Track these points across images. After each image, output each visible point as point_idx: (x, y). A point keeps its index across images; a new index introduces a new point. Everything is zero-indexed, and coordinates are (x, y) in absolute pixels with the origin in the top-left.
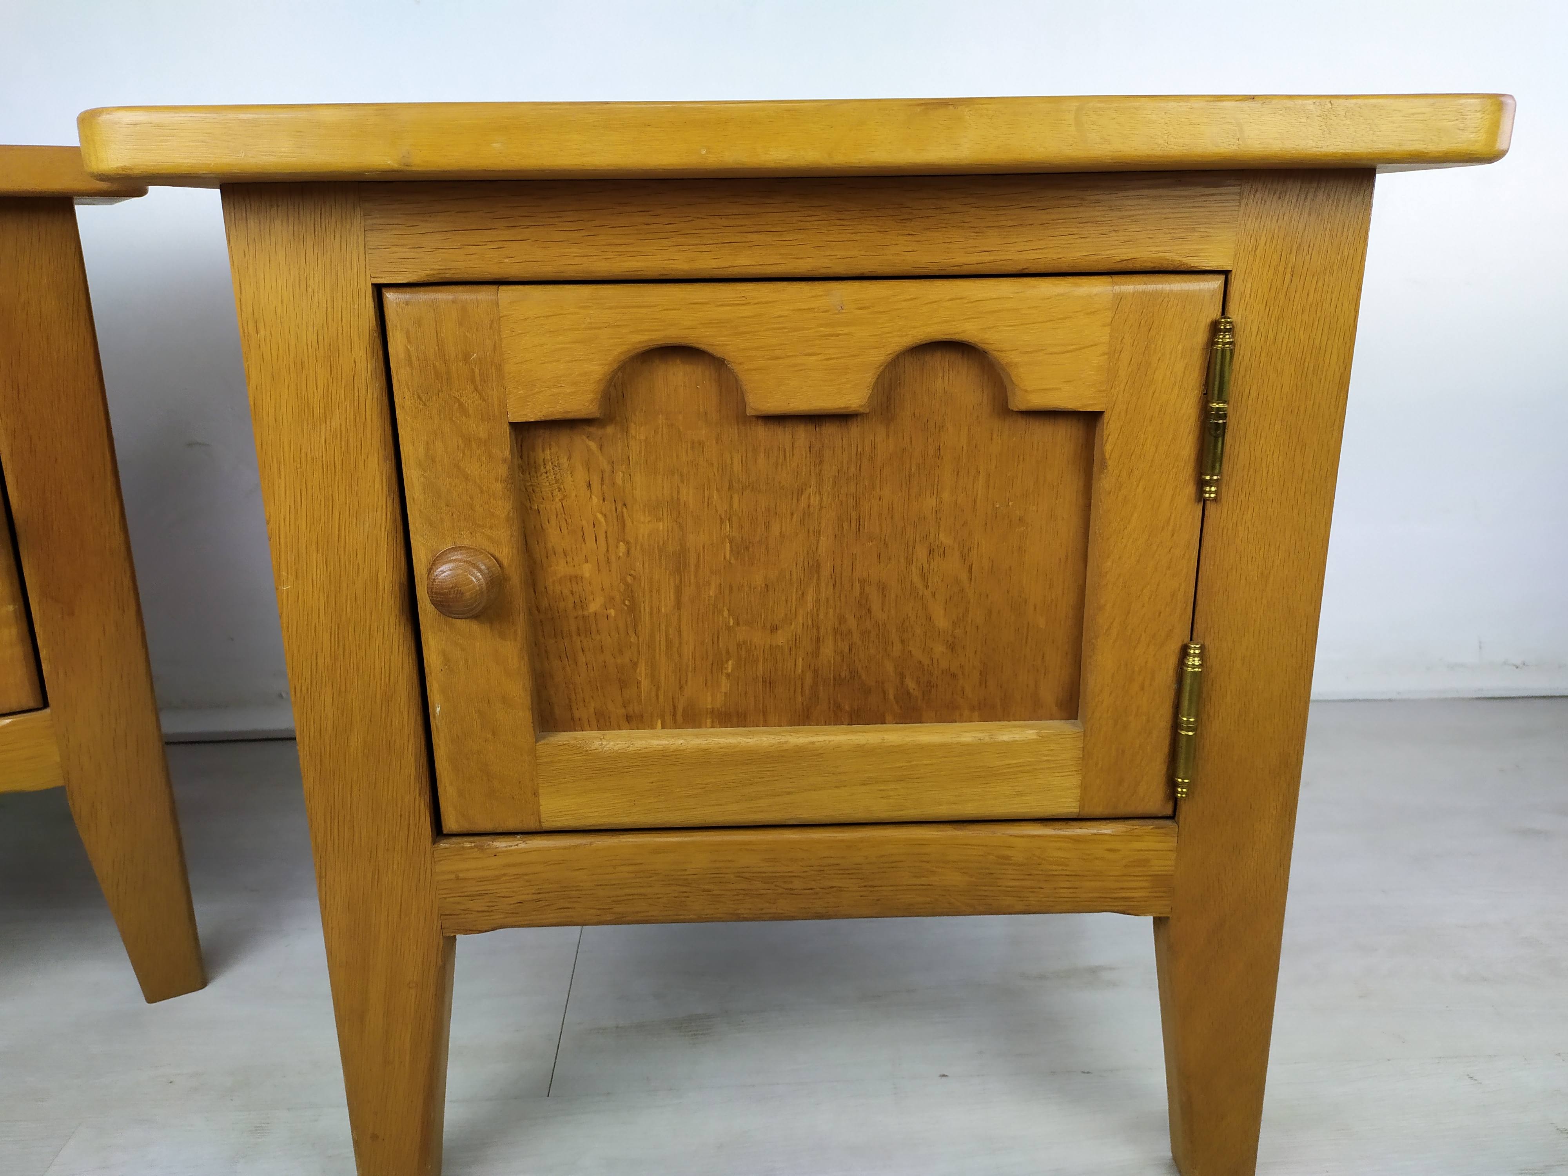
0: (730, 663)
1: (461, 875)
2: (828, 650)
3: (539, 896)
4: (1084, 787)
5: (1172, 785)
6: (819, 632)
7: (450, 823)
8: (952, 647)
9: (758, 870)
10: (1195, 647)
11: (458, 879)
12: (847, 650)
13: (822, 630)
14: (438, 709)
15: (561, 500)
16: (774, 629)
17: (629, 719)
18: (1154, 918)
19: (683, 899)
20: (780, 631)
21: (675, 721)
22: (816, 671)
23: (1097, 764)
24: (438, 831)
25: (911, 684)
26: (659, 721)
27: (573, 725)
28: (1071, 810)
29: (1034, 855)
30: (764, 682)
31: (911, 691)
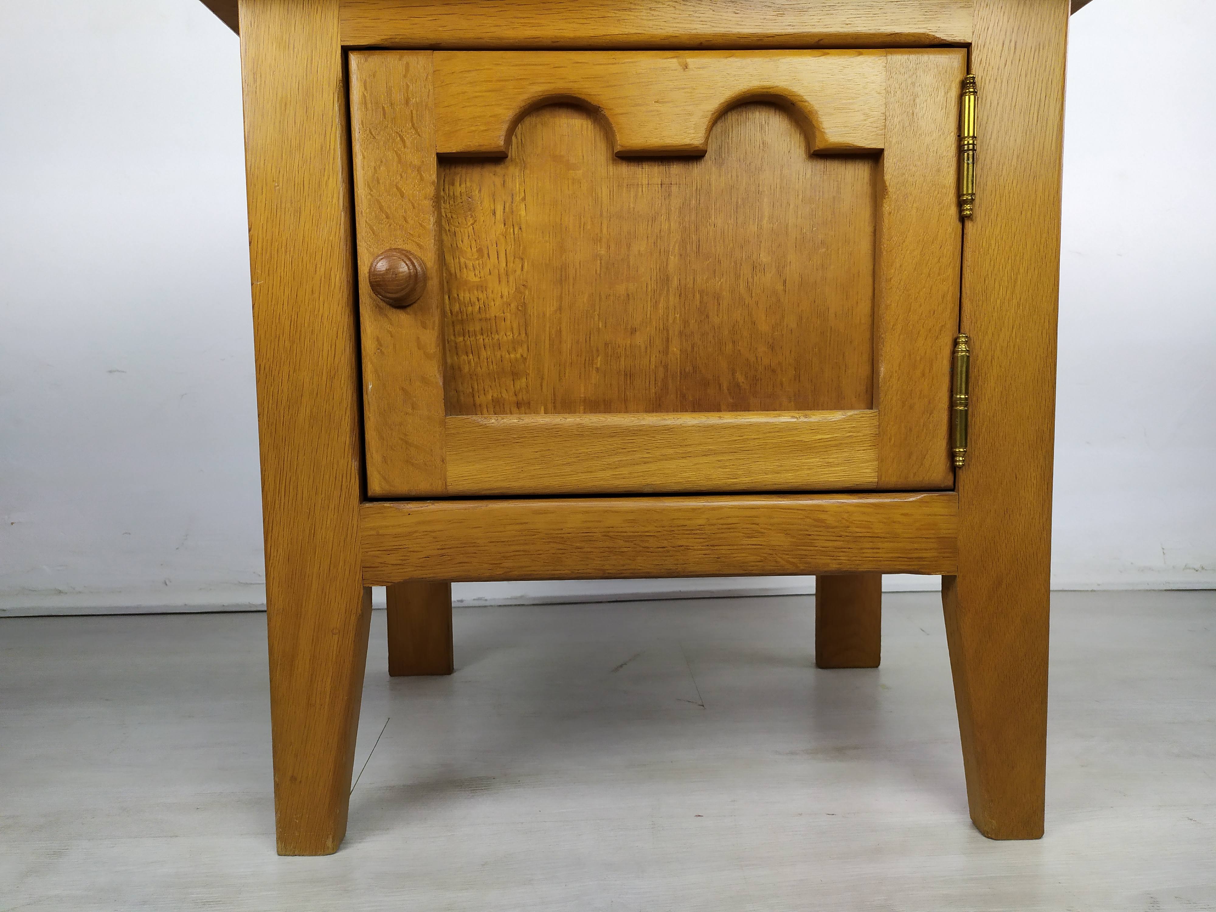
0: (599, 359)
1: (381, 532)
2: (675, 349)
3: (443, 551)
4: (881, 460)
5: (952, 456)
6: (668, 334)
7: (376, 486)
8: (772, 348)
9: (621, 530)
10: (963, 336)
11: (378, 535)
12: (689, 349)
13: (671, 332)
14: (370, 387)
15: (472, 224)
16: (633, 331)
17: (518, 405)
18: (943, 578)
19: (560, 556)
20: (638, 333)
21: (555, 407)
22: (666, 367)
23: (890, 439)
24: (365, 497)
25: (740, 378)
26: (543, 408)
27: (474, 409)
28: (871, 480)
29: (843, 518)
30: (626, 375)
31: (741, 384)
